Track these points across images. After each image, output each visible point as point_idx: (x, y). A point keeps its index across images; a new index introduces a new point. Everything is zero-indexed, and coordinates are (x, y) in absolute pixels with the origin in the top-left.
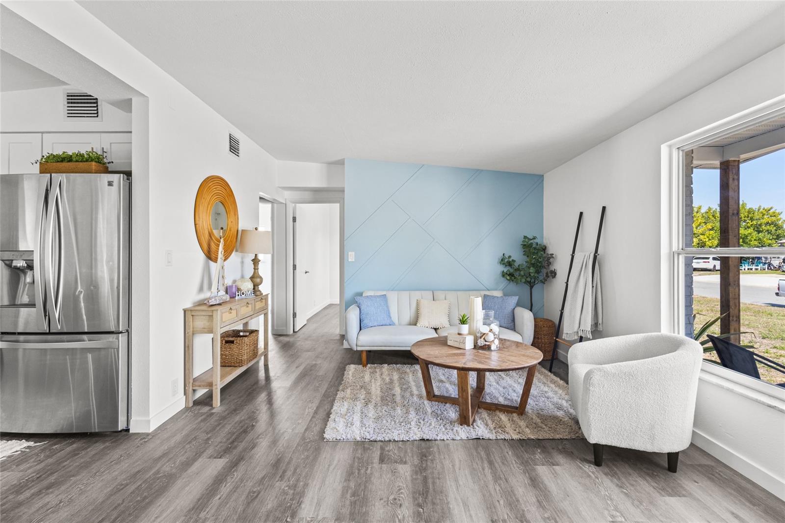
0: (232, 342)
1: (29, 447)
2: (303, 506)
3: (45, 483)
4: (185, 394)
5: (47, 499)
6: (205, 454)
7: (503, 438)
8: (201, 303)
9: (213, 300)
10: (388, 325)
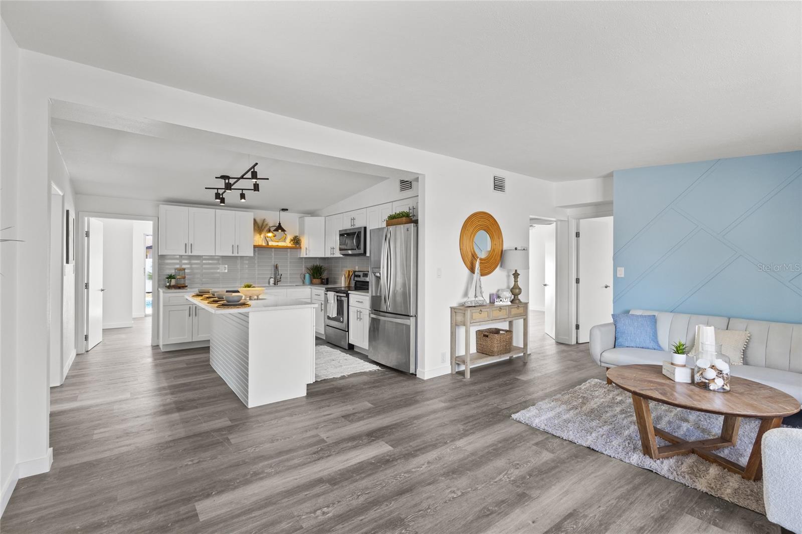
0: (487, 336)
1: (378, 370)
2: (461, 440)
3: (374, 385)
4: (451, 365)
5: (371, 391)
6: (439, 399)
7: (683, 482)
8: (462, 305)
9: (469, 303)
10: (652, 349)
